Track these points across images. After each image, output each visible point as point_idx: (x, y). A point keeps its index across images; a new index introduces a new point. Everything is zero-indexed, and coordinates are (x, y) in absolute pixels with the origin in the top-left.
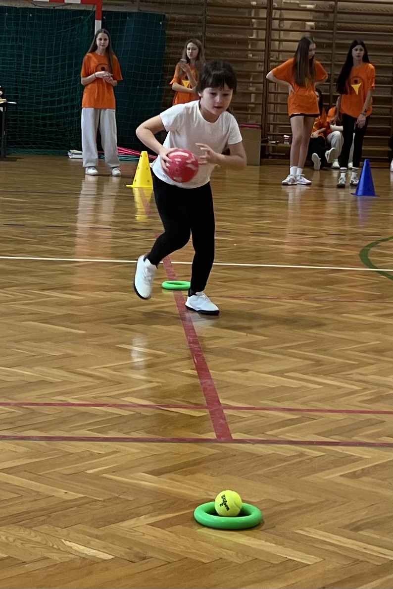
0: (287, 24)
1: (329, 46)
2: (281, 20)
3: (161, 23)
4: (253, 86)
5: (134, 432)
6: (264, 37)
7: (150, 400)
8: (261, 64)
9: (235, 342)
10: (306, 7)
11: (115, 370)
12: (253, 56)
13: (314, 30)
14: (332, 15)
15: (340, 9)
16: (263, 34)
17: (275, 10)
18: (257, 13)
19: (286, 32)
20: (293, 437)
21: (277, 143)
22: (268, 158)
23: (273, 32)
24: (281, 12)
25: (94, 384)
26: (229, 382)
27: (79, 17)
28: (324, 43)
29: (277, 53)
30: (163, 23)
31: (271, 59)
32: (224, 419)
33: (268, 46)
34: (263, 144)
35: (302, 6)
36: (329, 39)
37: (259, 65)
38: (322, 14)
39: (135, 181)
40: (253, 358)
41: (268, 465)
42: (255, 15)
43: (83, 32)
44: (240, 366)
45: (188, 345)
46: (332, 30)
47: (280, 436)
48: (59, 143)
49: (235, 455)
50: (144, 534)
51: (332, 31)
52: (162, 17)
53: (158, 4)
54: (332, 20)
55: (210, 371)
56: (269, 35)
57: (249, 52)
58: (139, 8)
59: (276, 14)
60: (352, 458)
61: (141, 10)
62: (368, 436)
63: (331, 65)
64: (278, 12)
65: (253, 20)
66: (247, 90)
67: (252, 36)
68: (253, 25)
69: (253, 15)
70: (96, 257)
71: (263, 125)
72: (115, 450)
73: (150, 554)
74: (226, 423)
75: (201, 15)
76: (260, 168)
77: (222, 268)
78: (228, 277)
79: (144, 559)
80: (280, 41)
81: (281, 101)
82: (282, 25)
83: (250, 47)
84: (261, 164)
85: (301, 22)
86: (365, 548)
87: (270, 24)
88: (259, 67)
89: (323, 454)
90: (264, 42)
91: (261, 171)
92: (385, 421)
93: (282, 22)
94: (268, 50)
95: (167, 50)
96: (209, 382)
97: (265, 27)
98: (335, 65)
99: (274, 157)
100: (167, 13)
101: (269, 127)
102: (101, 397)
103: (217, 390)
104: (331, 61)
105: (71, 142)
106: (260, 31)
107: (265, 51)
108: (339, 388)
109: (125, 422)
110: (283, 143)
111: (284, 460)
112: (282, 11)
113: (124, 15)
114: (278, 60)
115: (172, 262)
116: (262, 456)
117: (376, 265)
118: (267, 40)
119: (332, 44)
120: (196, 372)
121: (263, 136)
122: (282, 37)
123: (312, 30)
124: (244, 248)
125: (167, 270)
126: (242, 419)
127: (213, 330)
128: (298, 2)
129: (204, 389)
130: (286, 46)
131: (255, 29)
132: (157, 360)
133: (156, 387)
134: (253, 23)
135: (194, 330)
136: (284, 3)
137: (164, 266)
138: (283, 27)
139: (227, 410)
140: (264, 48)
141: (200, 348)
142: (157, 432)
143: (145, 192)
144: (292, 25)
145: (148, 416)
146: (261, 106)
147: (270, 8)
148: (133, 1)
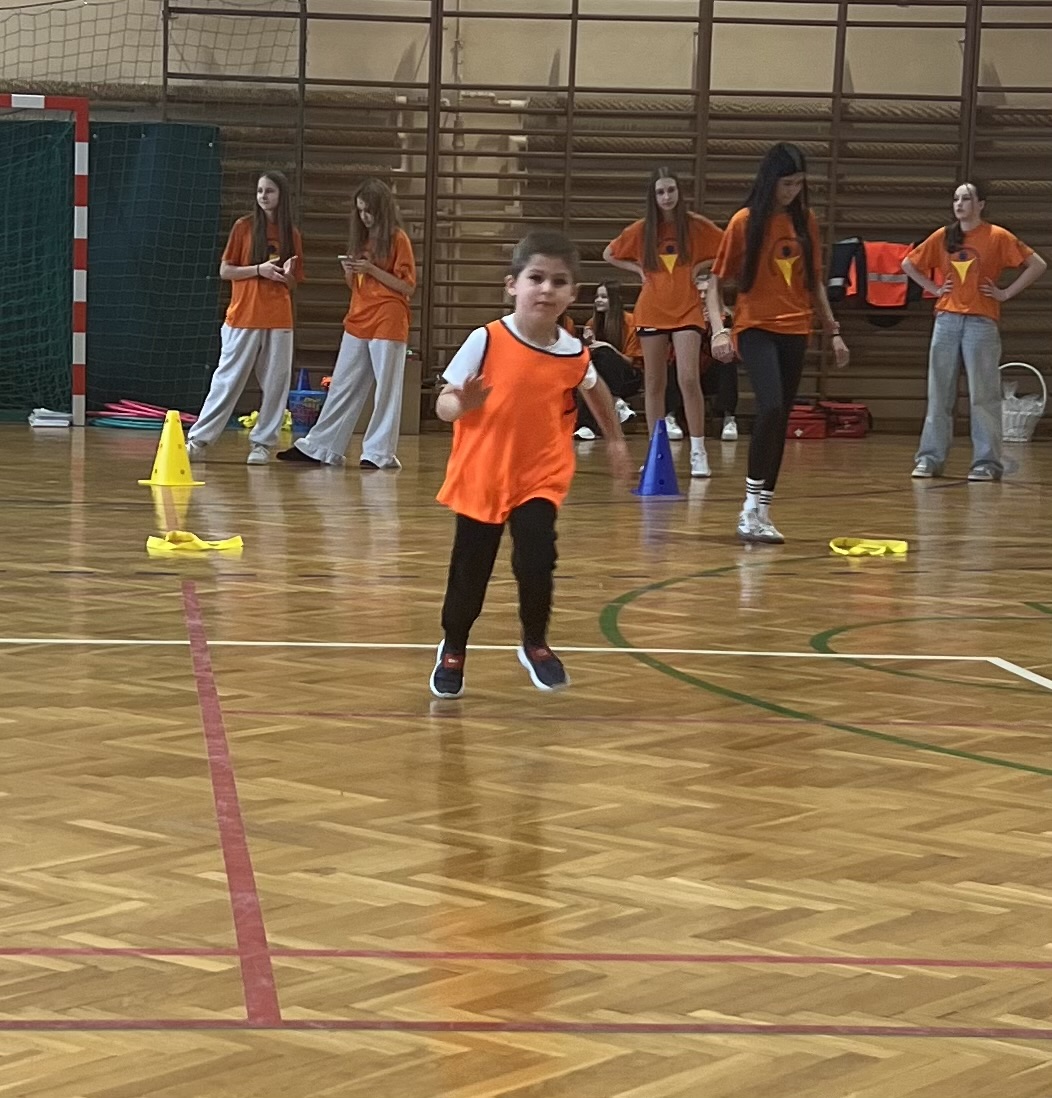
0: (470, 142)
1: (558, 184)
2: (458, 132)
3: (211, 145)
5: (77, 1007)
6: (423, 169)
7: (121, 940)
8: (418, 224)
9: (316, 809)
10: (509, 105)
11: (59, 875)
13: (526, 153)
14: (562, 121)
15: (580, 107)
16: (421, 164)
17: (445, 113)
18: (407, 120)
19: (468, 158)
20: (409, 1014)
23: (441, 158)
24: (457, 117)
25: (10, 905)
26: (290, 898)
27: (43, 137)
28: (545, 178)
29: (451, 201)
30: (214, 145)
31: (439, 213)
32: (270, 977)
33: (432, 186)
34: (425, 391)
35: (500, 102)
36: (558, 170)
37: (415, 228)
38: (544, 119)
39: (156, 471)
40: (348, 844)
41: (349, 1076)
42: (404, 123)
43: (52, 166)
44: (319, 863)
45: (217, 818)
46: (565, 150)
47: (382, 1013)
48: (10, 396)
49: (281, 1056)
51: (562, 153)
52: (214, 133)
53: (203, 106)
54: (564, 131)
55: (255, 874)
56: (433, 165)
58: (165, 115)
59: (447, 121)
60: (526, 1057)
61: (168, 120)
62: (568, 1009)
63: (562, 223)
64: (452, 116)
65: (401, 135)
67: (399, 167)
68: (400, 146)
69: (400, 125)
70: (54, 635)
71: (424, 351)
72: (33, 1047)
74: (274, 986)
75: (295, 126)
76: (420, 440)
77: (307, 652)
78: (318, 671)
80: (457, 176)
81: (460, 300)
82: (460, 144)
84: (422, 432)
85: (498, 136)
87: (435, 141)
88: (414, 231)
89: (466, 1049)
90: (424, 180)
91: (422, 447)
92: (605, 976)
93: (460, 136)
94: (432, 196)
96: (249, 898)
97: (424, 149)
98: (572, 223)
100: (223, 124)
101: (437, 355)
102: (21, 933)
103: (263, 914)
104: (562, 215)
105: (34, 394)
106: (415, 157)
107: (424, 198)
108: (518, 906)
109: (61, 988)
111: (381, 1064)
112: (461, 114)
113: (136, 130)
114: (451, 216)
115: (208, 643)
116: (338, 1056)
117: (630, 640)
118: (430, 175)
119: (564, 179)
120: (225, 876)
122: (461, 168)
123: (523, 153)
124: (364, 609)
125: (195, 658)
126: (307, 977)
127: (272, 785)
128: (492, 94)
129: (238, 913)
130: (469, 186)
131: (405, 152)
132: (148, 853)
133: (137, 909)
134: (400, 141)
135: (234, 785)
136: (464, 97)
137: (192, 649)
138: (462, 147)
139: (278, 958)
140: (423, 192)
141: (240, 824)
142: (127, 1008)
143: (176, 495)
144: (481, 143)
145: (111, 973)
146: (419, 312)
147: (434, 108)
148: (153, 101)
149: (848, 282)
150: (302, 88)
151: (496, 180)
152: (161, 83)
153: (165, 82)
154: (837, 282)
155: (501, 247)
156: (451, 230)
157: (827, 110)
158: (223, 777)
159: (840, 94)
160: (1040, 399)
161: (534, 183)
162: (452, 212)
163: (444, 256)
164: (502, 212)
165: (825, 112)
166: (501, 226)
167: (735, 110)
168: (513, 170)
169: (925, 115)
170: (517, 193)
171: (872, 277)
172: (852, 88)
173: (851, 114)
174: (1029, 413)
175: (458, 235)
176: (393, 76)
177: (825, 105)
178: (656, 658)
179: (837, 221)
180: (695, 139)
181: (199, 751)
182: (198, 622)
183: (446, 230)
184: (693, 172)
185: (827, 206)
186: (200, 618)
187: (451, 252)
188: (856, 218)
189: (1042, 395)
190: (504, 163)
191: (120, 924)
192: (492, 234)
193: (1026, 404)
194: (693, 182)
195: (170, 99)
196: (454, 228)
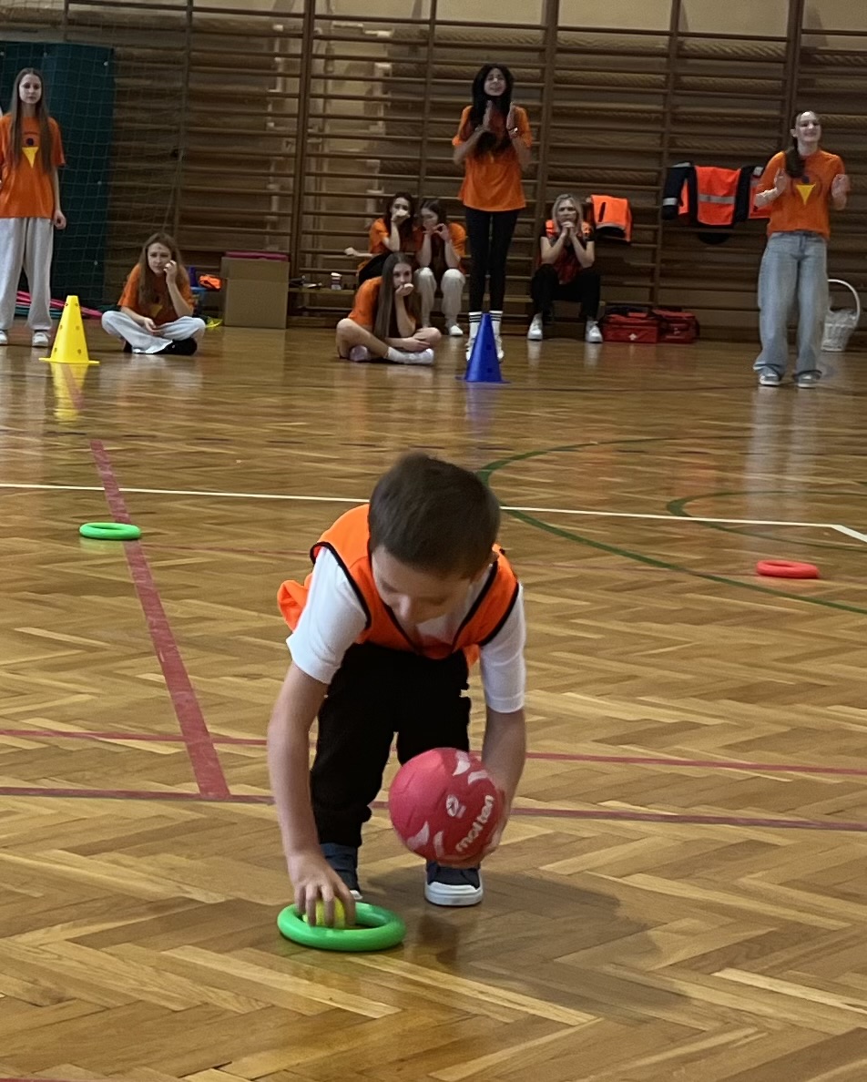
0: (340, 67)
1: (418, 107)
2: (330, 58)
4: (274, 182)
5: (45, 778)
6: (297, 91)
7: (76, 725)
8: (290, 140)
9: (236, 627)
10: (376, 35)
11: (14, 671)
12: (276, 125)
13: (390, 78)
14: (423, 50)
15: (440, 39)
16: (294, 85)
17: (318, 41)
18: (283, 46)
19: (337, 81)
21: (317, 287)
22: (301, 315)
23: (313, 81)
24: (329, 45)
26: (224, 697)
28: (408, 101)
29: (320, 120)
30: (110, 64)
31: (310, 131)
32: (216, 760)
33: (304, 106)
34: (293, 290)
35: (368, 32)
36: (419, 94)
38: (406, 49)
39: (56, 350)
40: (271, 655)
42: (280, 50)
44: (246, 669)
45: (149, 630)
46: (425, 77)
49: (234, 823)
50: (60, 957)
51: (423, 80)
52: (109, 54)
53: (100, 29)
54: (425, 59)
55: (189, 676)
56: (306, 87)
57: (269, 118)
58: (65, 36)
59: (320, 47)
61: (68, 41)
63: (421, 142)
64: (324, 43)
65: (278, 59)
66: (265, 188)
67: (275, 88)
68: (275, 69)
69: (277, 50)
71: (293, 255)
72: (11, 809)
73: (71, 992)
74: (219, 767)
75: (182, 49)
76: (286, 335)
77: (215, 500)
78: (224, 516)
79: (60, 1000)
80: (327, 97)
81: (328, 209)
82: (330, 69)
83: (270, 109)
84: (289, 326)
85: (365, 63)
86: (482, 993)
87: (307, 66)
88: (287, 146)
90: (297, 100)
91: (288, 338)
93: (330, 63)
94: (304, 115)
95: (117, 114)
96: (187, 695)
97: (298, 72)
98: (430, 142)
99: (312, 313)
100: (117, 46)
101: (304, 259)
103: (201, 710)
104: (421, 135)
106: (289, 79)
107: (297, 116)
109: (30, 762)
110: (330, 287)
112: (332, 42)
113: (39, 48)
114: (321, 133)
115: (121, 489)
117: (504, 500)
118: (302, 97)
119: (423, 103)
120: (163, 677)
121: (293, 275)
122: (331, 91)
123: (387, 78)
124: (255, 467)
125: (110, 501)
126: (249, 761)
127: (196, 606)
128: (360, 25)
129: (179, 707)
130: (336, 107)
131: (280, 75)
132: (91, 656)
133: (87, 702)
134: (276, 66)
135: (160, 606)
136: (336, 26)
137: (107, 494)
138: (331, 72)
139: (220, 745)
140: (296, 111)
141: (170, 635)
142: (88, 780)
143: (74, 370)
144: (350, 68)
145: (72, 751)
146: (289, 218)
147: (308, 36)
148: (55, 23)
149: (680, 202)
150: (190, 15)
151: (361, 102)
152: (62, 7)
153: (67, 7)
154: (670, 201)
155: (365, 162)
156: (320, 147)
157: (663, 46)
158: (150, 598)
159: (675, 33)
160: (854, 313)
161: (397, 106)
162: (322, 130)
163: (313, 170)
164: (366, 131)
165: (663, 49)
166: (366, 143)
167: (580, 45)
168: (378, 93)
169: (753, 54)
170: (381, 114)
171: (702, 198)
172: (687, 27)
173: (686, 51)
174: (843, 326)
175: (326, 151)
176: (272, 6)
177: (662, 42)
178: (529, 515)
179: (670, 147)
180: (543, 69)
181: (124, 576)
182: (110, 473)
183: (316, 146)
184: (541, 100)
185: (663, 133)
186: (110, 470)
187: (319, 166)
188: (688, 145)
189: (856, 311)
190: (370, 87)
191: (72, 712)
192: (357, 150)
193: (841, 317)
194: (540, 108)
195: (71, 22)
196: (322, 143)
